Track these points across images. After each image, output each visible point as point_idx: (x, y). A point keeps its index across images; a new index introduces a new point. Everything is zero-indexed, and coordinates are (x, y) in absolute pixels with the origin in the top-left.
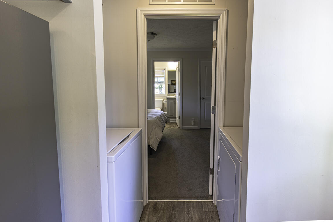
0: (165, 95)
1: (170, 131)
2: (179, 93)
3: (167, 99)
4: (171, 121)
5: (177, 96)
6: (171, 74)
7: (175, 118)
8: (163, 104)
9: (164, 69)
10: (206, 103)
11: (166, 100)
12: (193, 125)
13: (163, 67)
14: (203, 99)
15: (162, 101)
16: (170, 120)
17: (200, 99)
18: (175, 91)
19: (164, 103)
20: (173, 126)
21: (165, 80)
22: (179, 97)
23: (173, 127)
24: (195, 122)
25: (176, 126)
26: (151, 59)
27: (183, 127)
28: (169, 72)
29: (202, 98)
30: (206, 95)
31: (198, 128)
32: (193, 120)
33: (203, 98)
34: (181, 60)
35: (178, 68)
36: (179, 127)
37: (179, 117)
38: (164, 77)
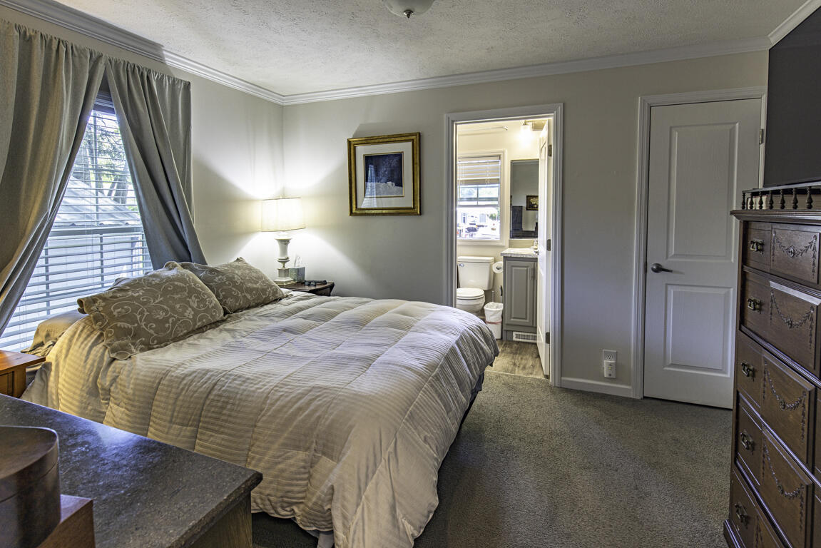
0: (501, 244)
1: (508, 393)
2: (549, 242)
3: (507, 259)
4: (517, 336)
5: (539, 249)
6: (523, 172)
7: (533, 329)
8: (493, 277)
9: (500, 156)
10: (671, 291)
11: (501, 263)
12: (610, 379)
13: (495, 151)
14: (659, 269)
15: (488, 262)
16: (514, 333)
17: (646, 271)
18: (534, 234)
19: (496, 271)
20: (524, 362)
21: (501, 192)
22: (547, 255)
23: (524, 368)
24: (617, 367)
25: (533, 366)
26: (445, 116)
27: (563, 378)
28: (515, 165)
29: (651, 265)
30: (672, 252)
31: (632, 396)
32: (608, 355)
33: (658, 265)
34: (560, 109)
35: (546, 146)
36: (547, 377)
37: (548, 335)
38: (497, 181)
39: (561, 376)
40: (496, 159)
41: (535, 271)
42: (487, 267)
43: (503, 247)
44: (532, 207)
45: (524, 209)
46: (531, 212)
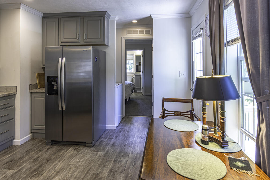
3: (135, 75)
4: (138, 91)
5: (141, 73)
6: (138, 58)
7: (141, 89)
15: (131, 77)
18: (140, 70)
19: (133, 78)
21: (134, 62)
23: (139, 94)
25: (141, 94)
27: (146, 94)
28: (136, 56)
36: (143, 95)
37: (143, 87)
38: (133, 60)
39: (145, 93)
40: (132, 55)
41: (141, 77)
42: (131, 78)
43: (134, 74)
44: (140, 65)
45: (138, 66)
46: (140, 66)
